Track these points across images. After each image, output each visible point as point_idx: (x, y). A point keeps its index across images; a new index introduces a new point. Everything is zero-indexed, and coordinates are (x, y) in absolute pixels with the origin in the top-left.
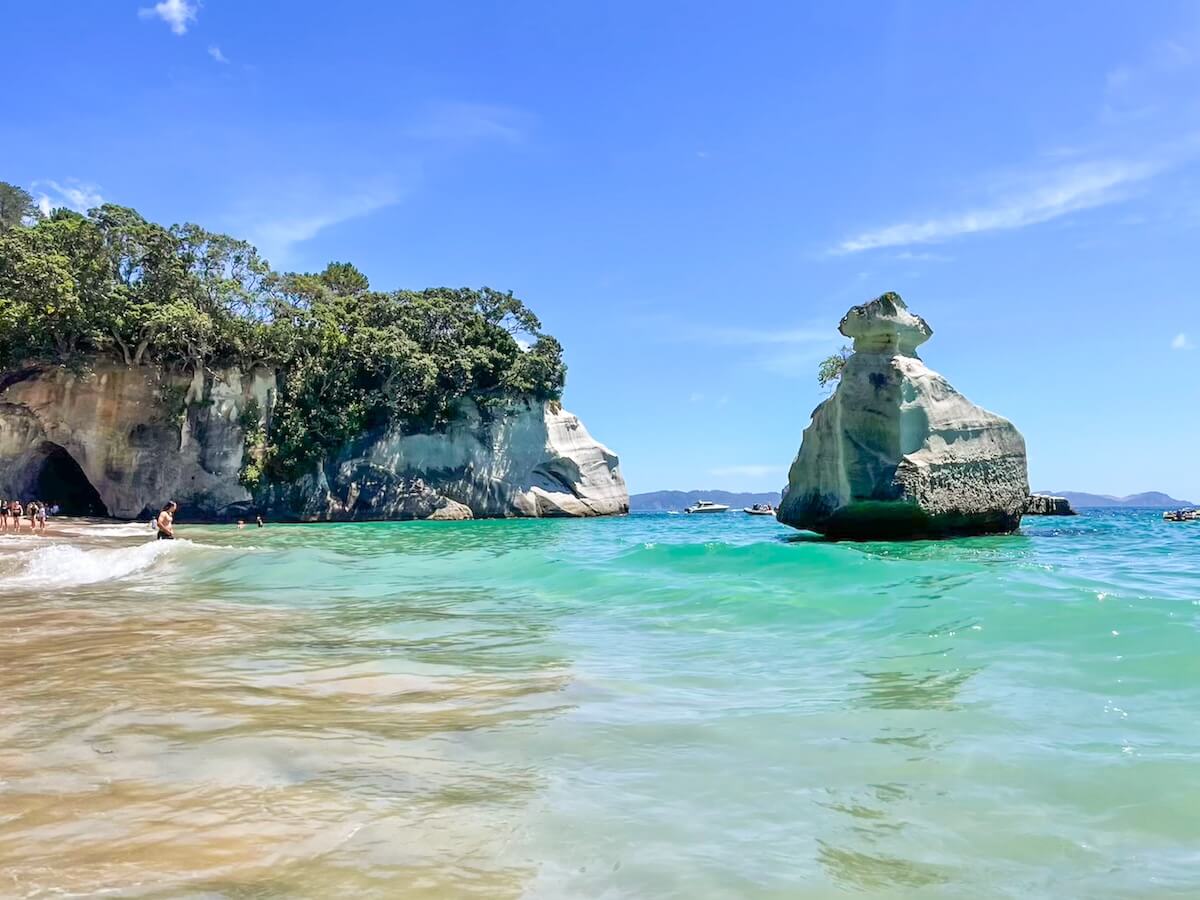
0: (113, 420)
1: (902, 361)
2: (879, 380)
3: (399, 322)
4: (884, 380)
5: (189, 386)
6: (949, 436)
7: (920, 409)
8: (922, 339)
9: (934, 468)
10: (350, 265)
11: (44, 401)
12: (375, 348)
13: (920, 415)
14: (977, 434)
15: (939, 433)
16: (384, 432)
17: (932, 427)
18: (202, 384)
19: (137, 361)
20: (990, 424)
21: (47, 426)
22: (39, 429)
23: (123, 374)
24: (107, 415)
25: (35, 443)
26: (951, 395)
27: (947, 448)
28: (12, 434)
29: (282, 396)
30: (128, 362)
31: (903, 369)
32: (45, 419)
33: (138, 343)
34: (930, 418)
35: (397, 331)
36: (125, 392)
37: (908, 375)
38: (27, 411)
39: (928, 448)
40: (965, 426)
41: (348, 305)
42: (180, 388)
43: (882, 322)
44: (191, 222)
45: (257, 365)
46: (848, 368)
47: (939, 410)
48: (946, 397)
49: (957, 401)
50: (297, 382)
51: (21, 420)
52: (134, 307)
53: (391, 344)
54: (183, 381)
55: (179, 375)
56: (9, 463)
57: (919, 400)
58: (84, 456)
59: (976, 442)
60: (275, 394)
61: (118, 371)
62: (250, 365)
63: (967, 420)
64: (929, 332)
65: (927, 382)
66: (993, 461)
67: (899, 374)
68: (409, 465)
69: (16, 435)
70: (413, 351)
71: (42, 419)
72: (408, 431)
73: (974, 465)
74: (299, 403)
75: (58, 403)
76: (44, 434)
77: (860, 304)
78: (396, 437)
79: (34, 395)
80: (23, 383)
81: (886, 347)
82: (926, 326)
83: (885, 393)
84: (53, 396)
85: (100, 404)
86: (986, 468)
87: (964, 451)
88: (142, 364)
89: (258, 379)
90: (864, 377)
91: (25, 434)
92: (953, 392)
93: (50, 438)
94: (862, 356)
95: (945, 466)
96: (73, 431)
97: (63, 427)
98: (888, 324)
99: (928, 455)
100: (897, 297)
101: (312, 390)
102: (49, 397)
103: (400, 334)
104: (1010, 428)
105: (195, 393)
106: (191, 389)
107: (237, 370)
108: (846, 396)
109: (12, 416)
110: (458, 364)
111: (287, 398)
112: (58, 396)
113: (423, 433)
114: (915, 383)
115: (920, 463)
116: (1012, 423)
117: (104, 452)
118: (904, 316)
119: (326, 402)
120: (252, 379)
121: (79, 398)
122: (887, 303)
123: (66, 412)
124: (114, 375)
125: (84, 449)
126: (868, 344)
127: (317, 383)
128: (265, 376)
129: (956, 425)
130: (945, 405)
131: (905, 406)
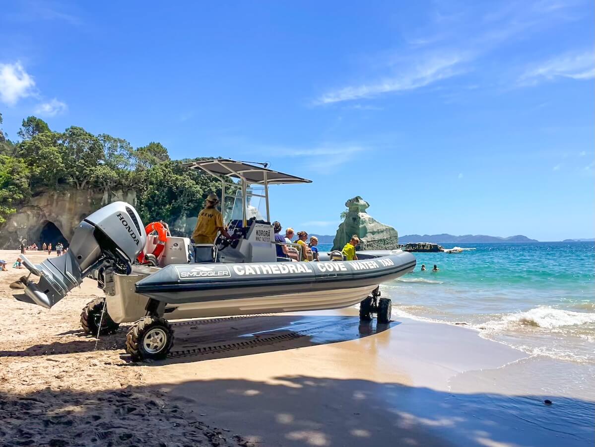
0: (73, 212)
1: (360, 214)
2: (354, 219)
3: (187, 173)
4: (356, 219)
5: (102, 198)
6: (373, 233)
7: (365, 227)
8: (367, 207)
9: (368, 242)
10: (159, 143)
11: (46, 204)
12: (179, 183)
13: (365, 228)
14: (382, 232)
15: (370, 232)
16: (179, 216)
17: (368, 231)
18: (107, 197)
19: (82, 188)
20: (387, 229)
21: (47, 214)
22: (44, 215)
23: (76, 193)
24: (70, 210)
25: (42, 221)
26: (375, 222)
27: (373, 236)
28: (33, 218)
29: (139, 202)
30: (78, 188)
31: (361, 216)
32: (46, 211)
33: (82, 181)
34: (367, 228)
35: (187, 177)
36: (77, 200)
37: (362, 218)
38: (40, 208)
39: (367, 237)
40: (378, 230)
41: (166, 165)
42: (99, 199)
43: (356, 204)
44: (105, 133)
45: (129, 189)
46: (348, 215)
47: (370, 226)
48: (373, 223)
49: (376, 223)
50: (145, 196)
51: (37, 212)
52: (87, 169)
53: (185, 182)
54: (100, 196)
55: (98, 193)
56: (32, 229)
57: (365, 224)
58: (61, 226)
59: (382, 234)
60: (136, 201)
61: (74, 192)
62: (127, 189)
63: (379, 228)
64: (369, 205)
65: (367, 219)
66: (387, 239)
67: (359, 218)
68: (190, 229)
69: (35, 218)
70: (193, 184)
71: (45, 212)
72: (189, 216)
73: (381, 240)
74: (146, 205)
75: (51, 205)
76: (46, 217)
77: (350, 199)
78: (184, 218)
79: (42, 202)
80: (38, 197)
81: (357, 210)
82: (368, 204)
83: (356, 223)
84: (49, 203)
85: (67, 205)
86: (384, 241)
87: (377, 237)
88: (84, 189)
89: (129, 195)
90: (351, 218)
91: (38, 217)
92: (375, 221)
93: (48, 219)
94: (351, 213)
95: (372, 241)
96: (57, 217)
97: (53, 215)
98: (357, 205)
99: (367, 238)
100: (360, 197)
101: (151, 199)
102: (48, 202)
103: (188, 178)
104: (393, 229)
105: (105, 201)
106: (103, 199)
107: (121, 191)
108: (346, 223)
109: (34, 211)
110: (210, 189)
111: (141, 203)
112: (50, 203)
113: (195, 216)
114: (364, 220)
115: (364, 241)
116: (394, 228)
117: (69, 224)
118: (362, 202)
119: (156, 204)
120: (127, 194)
121: (59, 203)
122: (357, 199)
123: (55, 209)
124: (73, 194)
125: (61, 223)
126: (353, 209)
127: (153, 196)
128: (132, 193)
129: (375, 230)
130: (372, 225)
131: (361, 226)
